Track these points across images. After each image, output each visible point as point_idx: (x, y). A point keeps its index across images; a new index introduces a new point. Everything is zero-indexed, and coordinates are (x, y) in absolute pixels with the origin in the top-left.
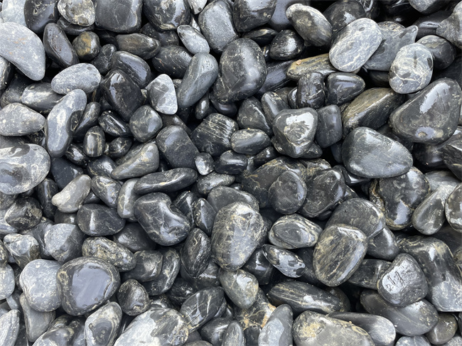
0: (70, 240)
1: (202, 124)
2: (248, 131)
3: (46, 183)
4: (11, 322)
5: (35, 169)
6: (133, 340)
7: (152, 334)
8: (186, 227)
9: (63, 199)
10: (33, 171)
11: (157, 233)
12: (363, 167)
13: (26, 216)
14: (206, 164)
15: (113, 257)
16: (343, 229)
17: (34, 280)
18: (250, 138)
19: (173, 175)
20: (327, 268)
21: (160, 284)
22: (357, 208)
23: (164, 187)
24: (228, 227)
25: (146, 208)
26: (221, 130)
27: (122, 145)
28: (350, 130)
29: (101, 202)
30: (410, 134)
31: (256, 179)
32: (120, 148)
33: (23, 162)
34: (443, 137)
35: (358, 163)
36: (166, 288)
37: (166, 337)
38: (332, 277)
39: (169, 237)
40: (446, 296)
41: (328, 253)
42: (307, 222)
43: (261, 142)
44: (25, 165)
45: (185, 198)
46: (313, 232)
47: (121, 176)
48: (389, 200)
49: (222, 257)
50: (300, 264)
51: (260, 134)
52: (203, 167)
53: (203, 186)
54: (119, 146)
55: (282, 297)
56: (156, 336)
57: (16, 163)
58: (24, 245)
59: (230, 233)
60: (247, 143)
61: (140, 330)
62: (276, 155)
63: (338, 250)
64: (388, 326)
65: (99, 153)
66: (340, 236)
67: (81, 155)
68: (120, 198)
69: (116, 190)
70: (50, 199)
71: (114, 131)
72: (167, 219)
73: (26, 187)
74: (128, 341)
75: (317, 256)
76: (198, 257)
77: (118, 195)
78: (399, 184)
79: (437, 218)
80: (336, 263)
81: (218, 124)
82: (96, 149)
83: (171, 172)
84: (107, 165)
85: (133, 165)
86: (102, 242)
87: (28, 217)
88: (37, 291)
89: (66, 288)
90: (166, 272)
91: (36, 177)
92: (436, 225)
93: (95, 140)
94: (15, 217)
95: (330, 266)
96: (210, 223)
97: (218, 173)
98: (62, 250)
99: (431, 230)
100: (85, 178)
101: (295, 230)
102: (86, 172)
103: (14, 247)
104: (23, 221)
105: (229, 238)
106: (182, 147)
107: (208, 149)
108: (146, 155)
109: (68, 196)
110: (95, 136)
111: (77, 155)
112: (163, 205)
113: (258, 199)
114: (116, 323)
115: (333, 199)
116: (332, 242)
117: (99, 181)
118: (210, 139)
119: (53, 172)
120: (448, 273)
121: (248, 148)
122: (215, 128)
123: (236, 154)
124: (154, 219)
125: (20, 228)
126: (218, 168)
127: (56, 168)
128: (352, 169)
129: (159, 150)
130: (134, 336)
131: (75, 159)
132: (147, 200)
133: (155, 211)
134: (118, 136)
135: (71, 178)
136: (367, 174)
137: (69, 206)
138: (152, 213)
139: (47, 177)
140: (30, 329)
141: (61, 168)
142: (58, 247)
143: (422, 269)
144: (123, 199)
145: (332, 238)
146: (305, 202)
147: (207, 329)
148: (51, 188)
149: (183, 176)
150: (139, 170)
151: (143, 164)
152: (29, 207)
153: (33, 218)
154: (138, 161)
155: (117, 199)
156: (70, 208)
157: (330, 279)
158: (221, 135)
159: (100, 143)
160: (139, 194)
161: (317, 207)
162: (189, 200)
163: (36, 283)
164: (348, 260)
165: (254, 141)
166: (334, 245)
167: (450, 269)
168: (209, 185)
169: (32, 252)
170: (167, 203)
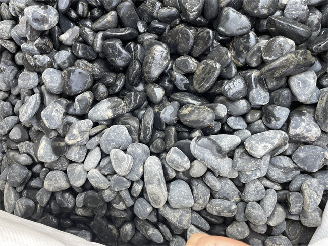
0: (68, 58)
1: (143, 4)
2: (168, 8)
3: (56, 29)
4: (36, 98)
5: (51, 18)
6: (99, 110)
7: (108, 108)
8: (129, 57)
9: (65, 37)
10: (50, 19)
11: (114, 59)
12: (225, 29)
13: (45, 44)
14: (143, 26)
15: (90, 70)
16: (210, 62)
17: (50, 77)
18: (168, 11)
19: (124, 30)
20: (199, 82)
21: (114, 88)
22: (219, 51)
23: (119, 36)
24: (150, 58)
25: (109, 45)
26: (153, 7)
27: (98, 11)
28: (222, 8)
29: (85, 42)
30: (251, 10)
31: (169, 36)
32: (96, 13)
33: (45, 13)
34: (268, 13)
35: (222, 27)
36: (117, 91)
37: (115, 109)
38: (201, 87)
39: (120, 62)
40: (255, 96)
41: (201, 74)
42: (193, 59)
43: (174, 14)
44: (46, 15)
45: (130, 45)
46: (195, 64)
47: (96, 29)
48: (237, 49)
49: (147, 73)
50: (186, 81)
51: (174, 9)
52: (141, 28)
53: (140, 39)
54: (96, 12)
55: (176, 98)
56: (110, 108)
57: (42, 13)
58: (44, 59)
59: (152, 60)
60: (166, 15)
61: (102, 106)
62: (182, 22)
63: (206, 73)
64: (223, 108)
65: (85, 15)
66: (208, 64)
67: (75, 15)
68: (95, 40)
69: (94, 36)
70: (58, 38)
71: (94, 3)
72: (120, 52)
73: (46, 27)
74: (96, 110)
75: (195, 76)
76: (134, 73)
77: (94, 39)
78: (243, 40)
79: (258, 57)
80: (204, 79)
81: (152, 3)
82: (83, 12)
83: (124, 29)
84: (89, 23)
85: (103, 22)
86: (85, 62)
87: (46, 46)
88: (51, 83)
89: (66, 80)
90: (118, 83)
91: (51, 23)
92: (257, 61)
93: (83, 6)
94: (39, 44)
95: (201, 81)
96: (142, 58)
97: (149, 33)
98: (64, 62)
99: (254, 64)
100: (76, 28)
101: (185, 62)
102: (77, 25)
103: (39, 61)
104: (44, 47)
105: (151, 63)
106: (130, 14)
107: (145, 19)
108: (110, 17)
109: (68, 36)
110: (83, 4)
111: (73, 14)
112: (118, 45)
113: (169, 48)
114: (91, 100)
115: (207, 45)
116: (203, 68)
117: (84, 29)
118: (147, 12)
119: (60, 23)
120: (258, 85)
121: (167, 17)
122: (150, 5)
123: (160, 21)
124: (112, 51)
125: (42, 52)
126: (150, 29)
127: (61, 21)
128: (219, 30)
129: (117, 15)
130: (99, 108)
131: (72, 16)
132: (109, 41)
133: (113, 47)
134: (96, 7)
135: (69, 27)
136: (227, 33)
137: (68, 42)
138: (111, 48)
139: (56, 25)
140: (47, 102)
141: (65, 21)
142: (62, 61)
143: (246, 83)
144: (97, 41)
145: (203, 66)
146: (192, 48)
147: (136, 111)
148: (59, 32)
149: (129, 31)
150: (106, 26)
151: (108, 22)
152: (47, 40)
153: (49, 47)
154: (106, 20)
155: (94, 41)
156: (69, 43)
157: (200, 88)
158: (153, 10)
159: (86, 9)
160: (105, 38)
161: (198, 50)
162: (132, 46)
163: (51, 78)
164: (210, 78)
165: (170, 13)
166: (204, 70)
167: (260, 83)
168: (144, 38)
169: (48, 64)
170: (120, 44)
